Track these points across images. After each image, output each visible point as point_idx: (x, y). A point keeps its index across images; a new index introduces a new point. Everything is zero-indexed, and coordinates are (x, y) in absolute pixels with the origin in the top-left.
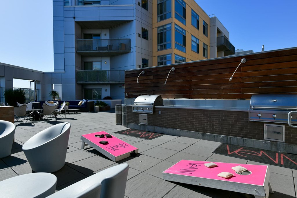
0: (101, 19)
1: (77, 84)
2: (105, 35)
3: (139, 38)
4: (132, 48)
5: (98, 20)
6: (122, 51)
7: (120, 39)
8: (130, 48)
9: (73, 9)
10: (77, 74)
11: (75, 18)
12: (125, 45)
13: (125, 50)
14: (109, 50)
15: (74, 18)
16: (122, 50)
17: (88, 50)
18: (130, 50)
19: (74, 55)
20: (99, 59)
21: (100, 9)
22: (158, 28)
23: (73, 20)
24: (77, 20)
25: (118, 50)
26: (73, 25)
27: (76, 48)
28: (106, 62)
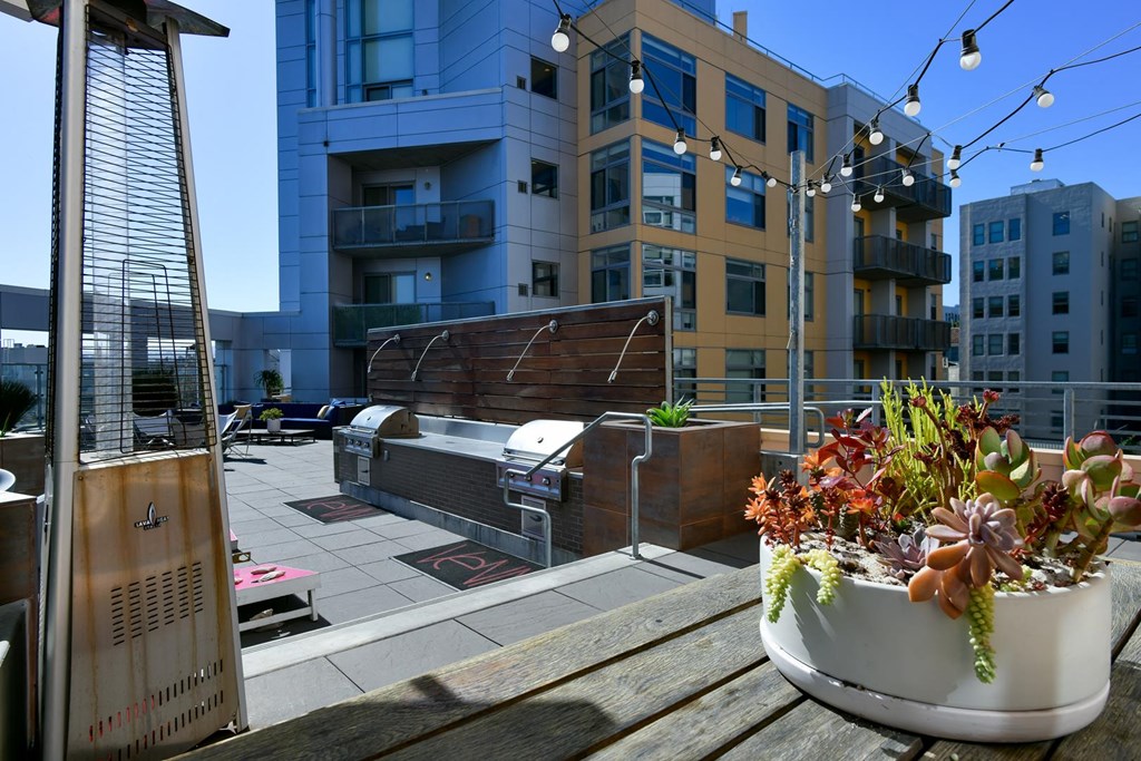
0: (404, 143)
1: (336, 347)
2: (428, 186)
3: (522, 195)
4: (497, 230)
5: (394, 146)
6: (466, 241)
7: (460, 204)
8: (493, 229)
9: (323, 117)
10: (335, 314)
11: (330, 144)
12: (480, 220)
13: (480, 237)
14: (430, 238)
15: (326, 144)
16: (466, 237)
17: (366, 242)
18: (493, 235)
19: (324, 259)
20: (409, 265)
21: (401, 109)
22: (593, 153)
23: (322, 149)
24: (334, 149)
25: (456, 238)
26: (322, 166)
27: (330, 237)
28: (429, 274)
